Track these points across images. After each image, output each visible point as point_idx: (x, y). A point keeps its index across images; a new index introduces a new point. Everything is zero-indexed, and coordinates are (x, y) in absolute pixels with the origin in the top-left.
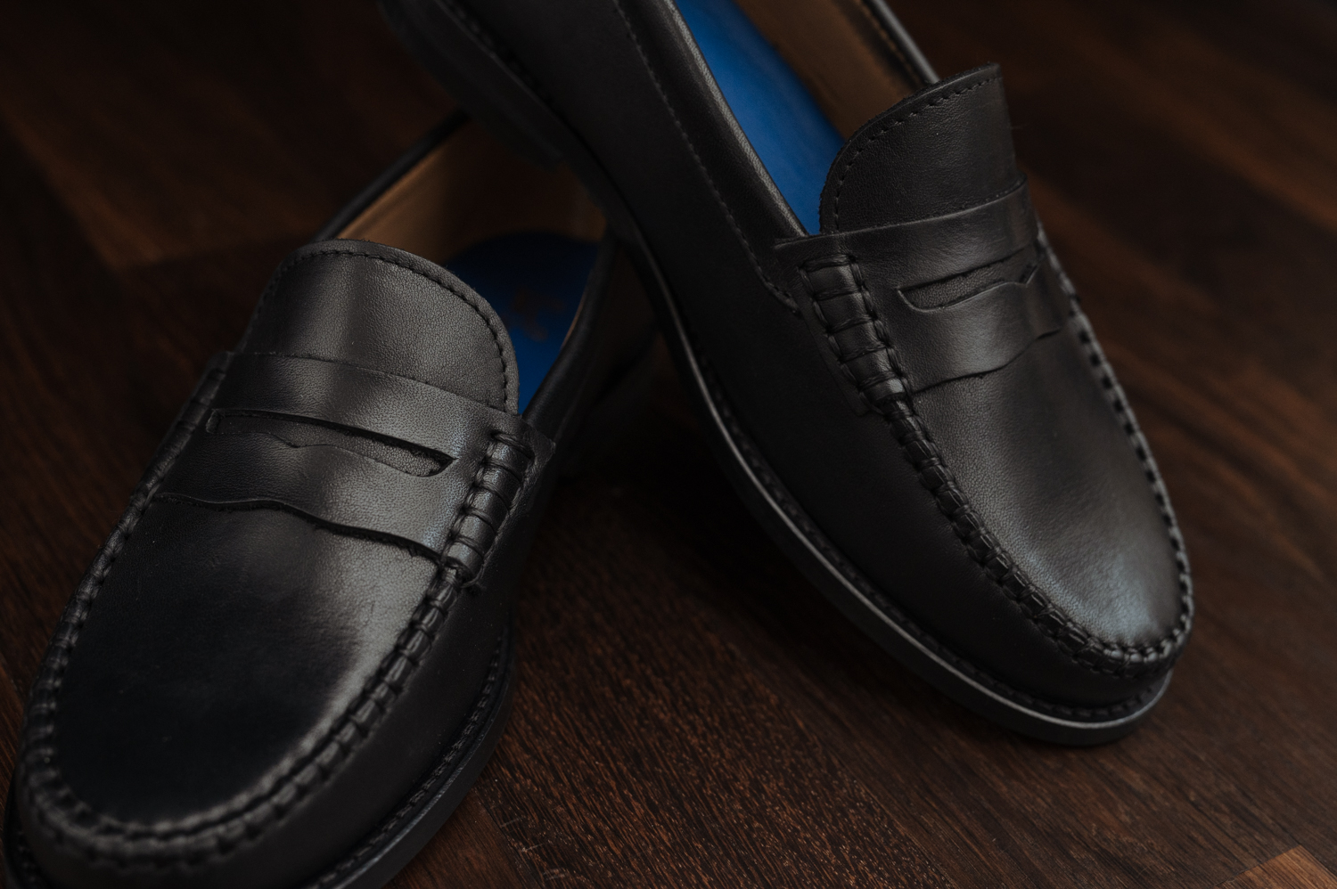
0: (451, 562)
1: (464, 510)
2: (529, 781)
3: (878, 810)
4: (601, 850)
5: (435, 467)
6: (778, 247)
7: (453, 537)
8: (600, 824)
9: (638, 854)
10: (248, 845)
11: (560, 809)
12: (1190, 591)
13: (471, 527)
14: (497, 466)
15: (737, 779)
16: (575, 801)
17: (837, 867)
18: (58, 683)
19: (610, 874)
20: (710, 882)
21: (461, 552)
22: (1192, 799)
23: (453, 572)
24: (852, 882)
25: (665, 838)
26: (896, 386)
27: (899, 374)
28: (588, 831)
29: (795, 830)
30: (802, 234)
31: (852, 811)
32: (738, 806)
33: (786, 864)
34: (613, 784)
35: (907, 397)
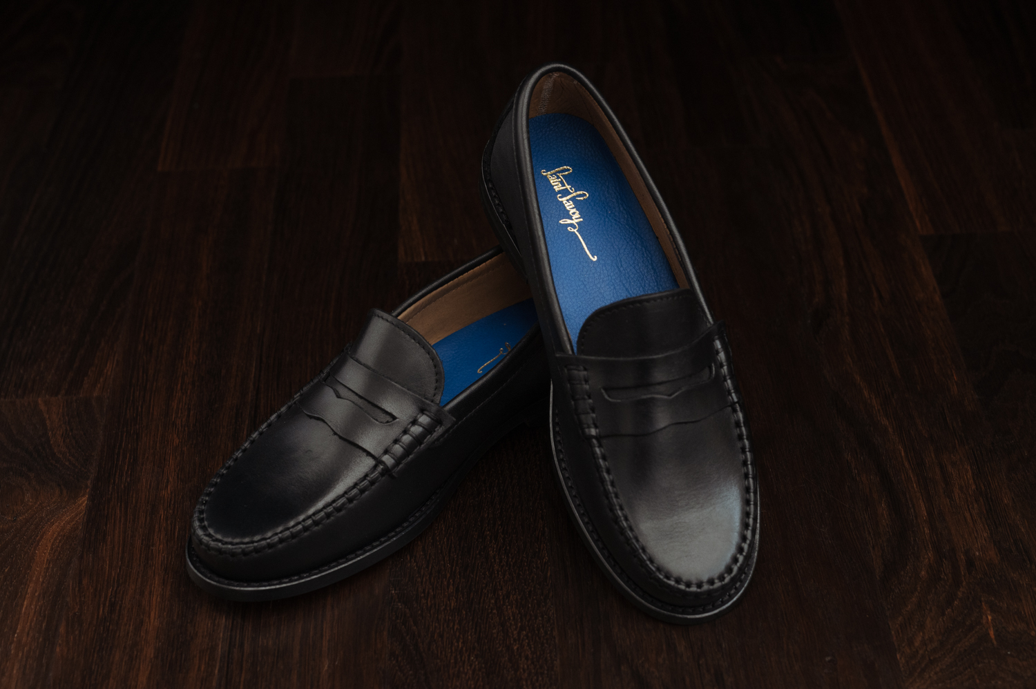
0: (381, 462)
1: (396, 441)
2: (415, 564)
3: (552, 621)
4: (423, 601)
5: (391, 419)
6: (557, 355)
7: (386, 452)
8: (431, 591)
9: (437, 607)
10: (255, 555)
11: (419, 580)
12: (738, 564)
13: (398, 449)
14: (420, 426)
15: (502, 589)
16: (427, 578)
17: (515, 640)
18: (225, 472)
19: (420, 612)
20: (457, 629)
21: (388, 460)
22: (701, 662)
23: (382, 467)
24: (515, 648)
25: (452, 605)
26: (593, 432)
27: (596, 427)
28: (424, 592)
29: (509, 619)
30: (570, 352)
31: (540, 618)
32: (493, 601)
33: (494, 631)
34: (448, 575)
35: (598, 438)
